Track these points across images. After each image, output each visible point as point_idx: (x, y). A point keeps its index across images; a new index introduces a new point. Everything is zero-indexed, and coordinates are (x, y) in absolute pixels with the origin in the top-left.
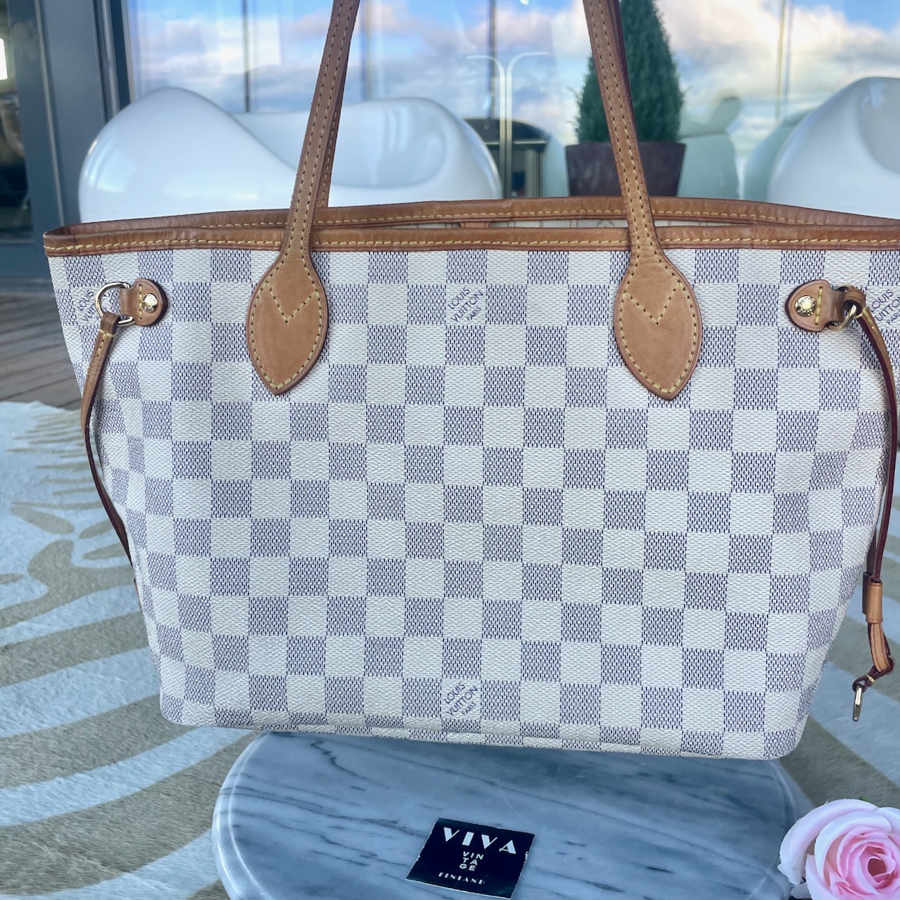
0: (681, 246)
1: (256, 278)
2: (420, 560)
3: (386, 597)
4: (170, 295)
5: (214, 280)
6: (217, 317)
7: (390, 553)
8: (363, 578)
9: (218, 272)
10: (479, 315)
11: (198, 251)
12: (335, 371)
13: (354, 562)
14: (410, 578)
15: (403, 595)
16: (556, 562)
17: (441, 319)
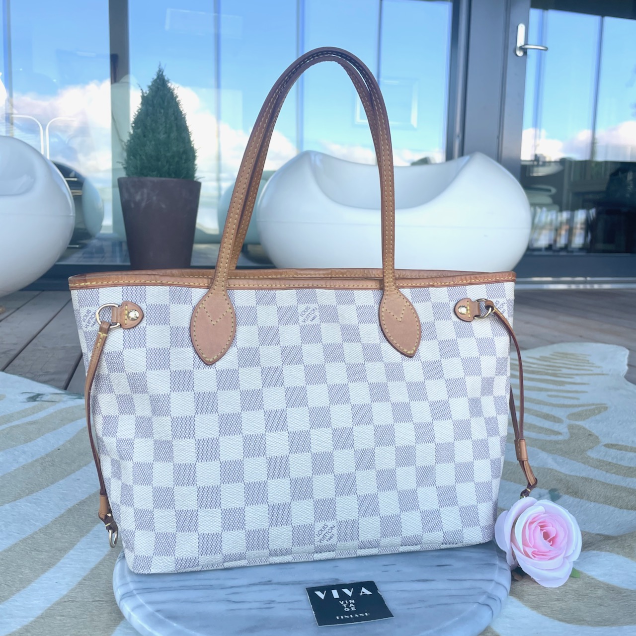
1: (194, 303)
2: (297, 455)
3: (279, 479)
4: (145, 311)
5: (171, 303)
6: (173, 323)
7: (280, 452)
8: (265, 469)
9: (174, 299)
10: (316, 319)
11: (161, 287)
12: (241, 351)
13: (259, 460)
14: (292, 466)
15: (288, 477)
17: (297, 322)
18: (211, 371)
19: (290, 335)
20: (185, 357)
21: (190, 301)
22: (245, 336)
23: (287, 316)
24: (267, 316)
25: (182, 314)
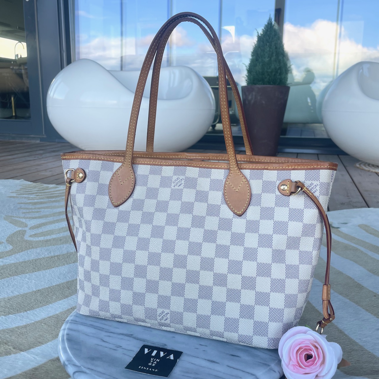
0: (245, 169)
4: (87, 174)
5: (101, 170)
9: (103, 168)
11: (98, 161)
16: (198, 270)
17: (170, 187)
18: (116, 210)
19: (164, 194)
20: (104, 201)
21: (112, 170)
22: (139, 192)
23: (165, 182)
24: (154, 181)
25: (106, 177)
